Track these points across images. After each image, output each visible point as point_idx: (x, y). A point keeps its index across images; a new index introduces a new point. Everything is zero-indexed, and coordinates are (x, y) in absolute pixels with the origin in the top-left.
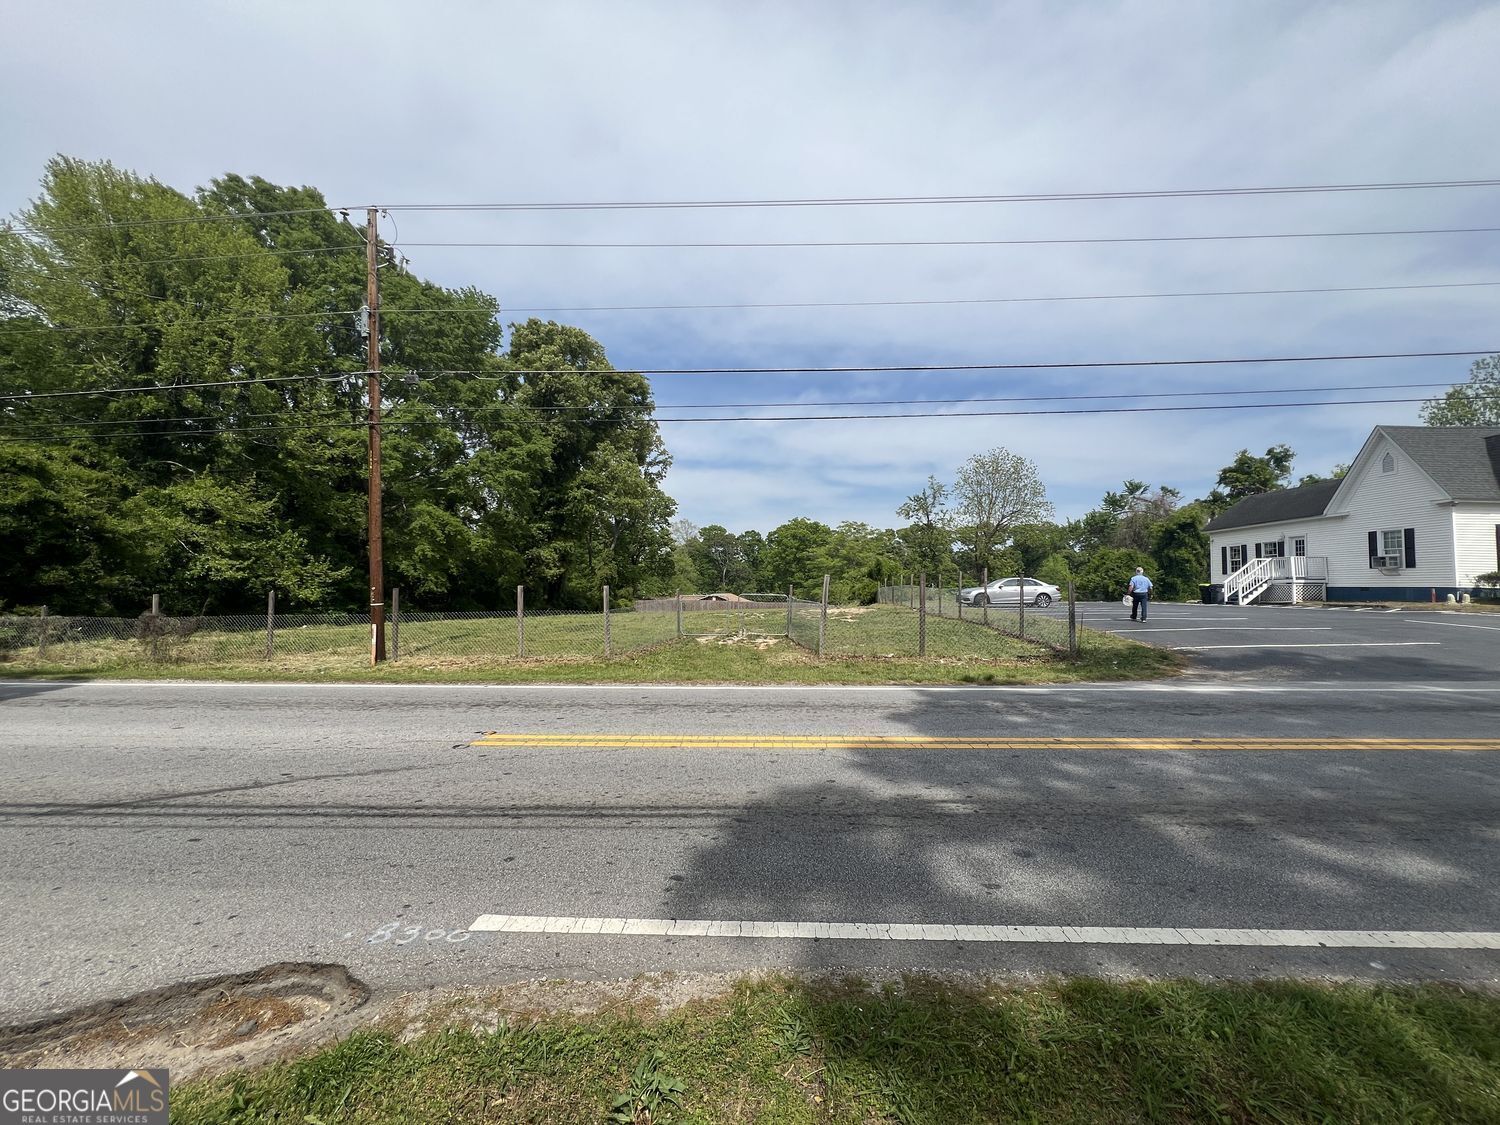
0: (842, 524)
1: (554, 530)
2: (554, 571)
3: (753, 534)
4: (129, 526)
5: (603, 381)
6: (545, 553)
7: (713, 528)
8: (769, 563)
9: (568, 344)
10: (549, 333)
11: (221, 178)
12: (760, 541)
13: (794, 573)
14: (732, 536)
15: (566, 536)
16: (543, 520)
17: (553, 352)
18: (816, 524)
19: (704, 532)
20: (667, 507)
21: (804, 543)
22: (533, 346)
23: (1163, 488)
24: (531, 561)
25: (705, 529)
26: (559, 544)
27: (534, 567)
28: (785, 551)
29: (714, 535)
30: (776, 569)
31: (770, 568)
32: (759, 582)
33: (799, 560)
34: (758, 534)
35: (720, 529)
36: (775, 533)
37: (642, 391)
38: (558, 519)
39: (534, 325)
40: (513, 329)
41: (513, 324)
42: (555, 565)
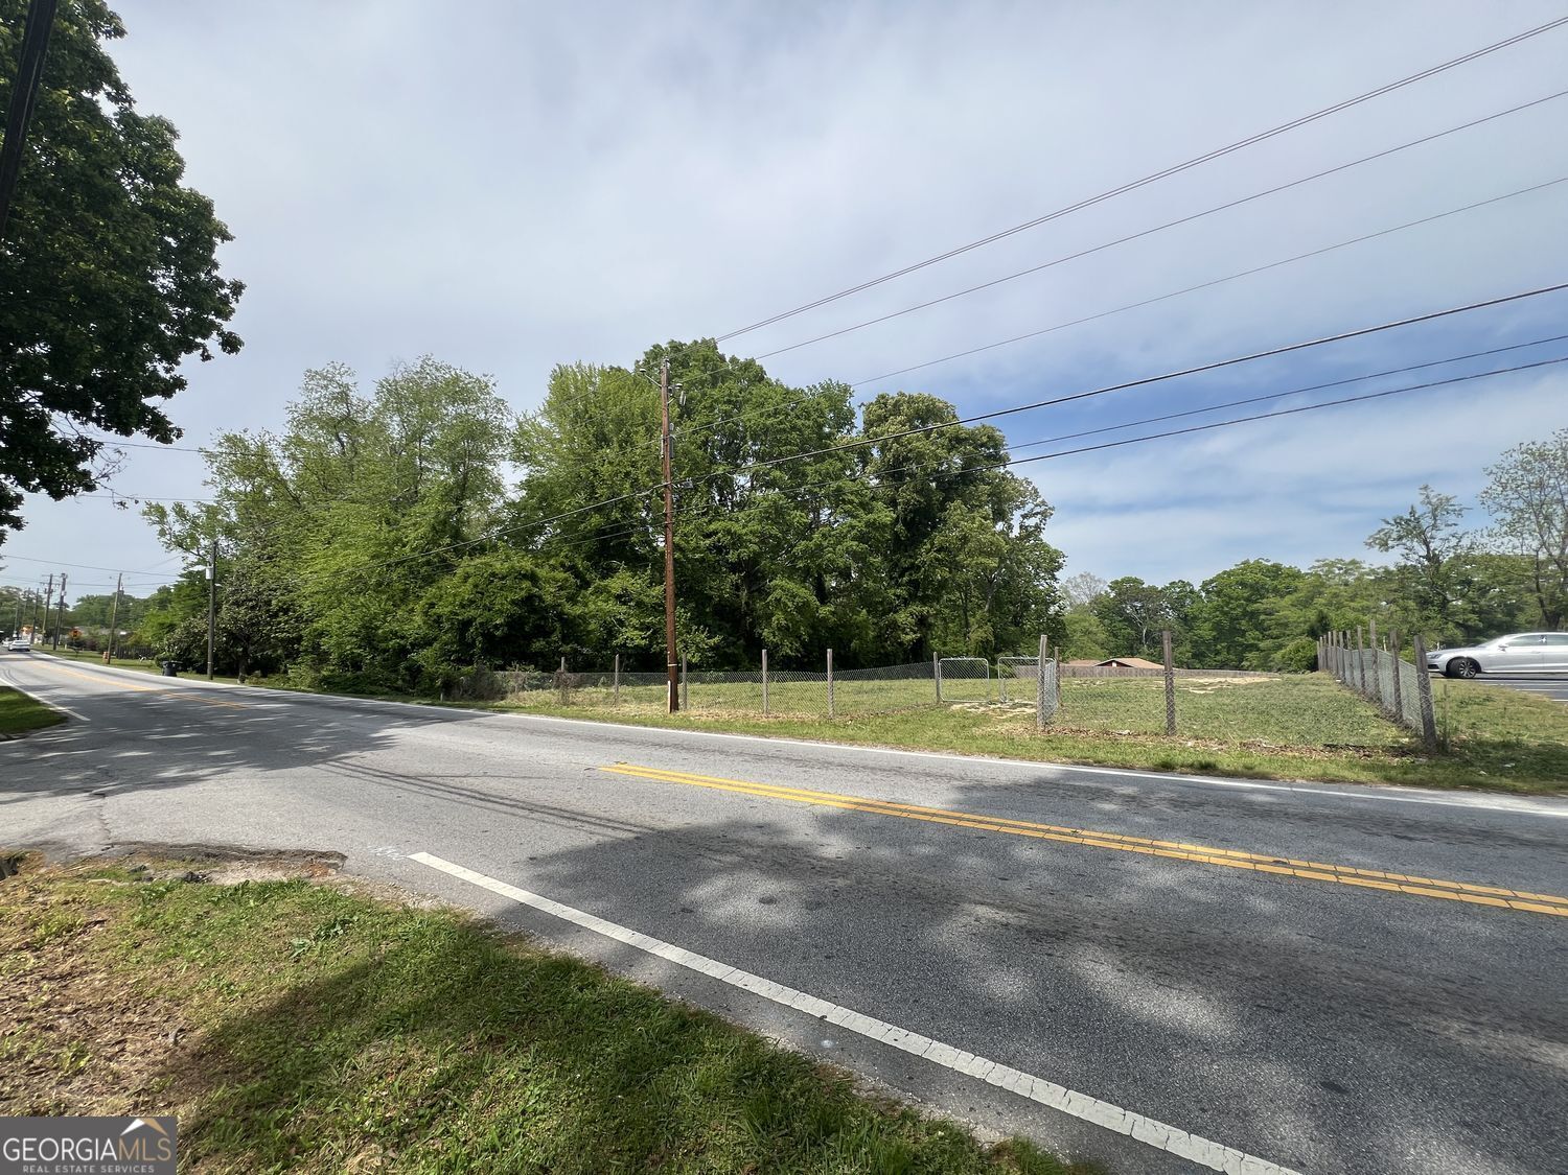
0: (1317, 564)
1: (910, 595)
2: (911, 636)
3: (1184, 584)
4: (578, 610)
5: (950, 441)
6: (902, 617)
7: (1128, 580)
8: (1206, 620)
9: (917, 411)
10: (897, 405)
11: (649, 348)
12: (1192, 592)
13: (1244, 632)
14: (1154, 589)
15: (924, 600)
16: (898, 585)
17: (900, 422)
18: (1277, 568)
19: (1115, 585)
20: (1053, 560)
21: (1257, 591)
22: (882, 419)
24: (888, 626)
25: (1116, 582)
26: (916, 608)
27: (892, 632)
28: (1228, 604)
29: (1128, 590)
30: (1217, 626)
31: (1207, 625)
32: (1195, 644)
33: (1253, 615)
34: (1189, 584)
35: (1136, 581)
36: (1212, 581)
37: (994, 442)
38: (914, 584)
39: (882, 400)
40: (863, 408)
41: (862, 404)
42: (912, 630)
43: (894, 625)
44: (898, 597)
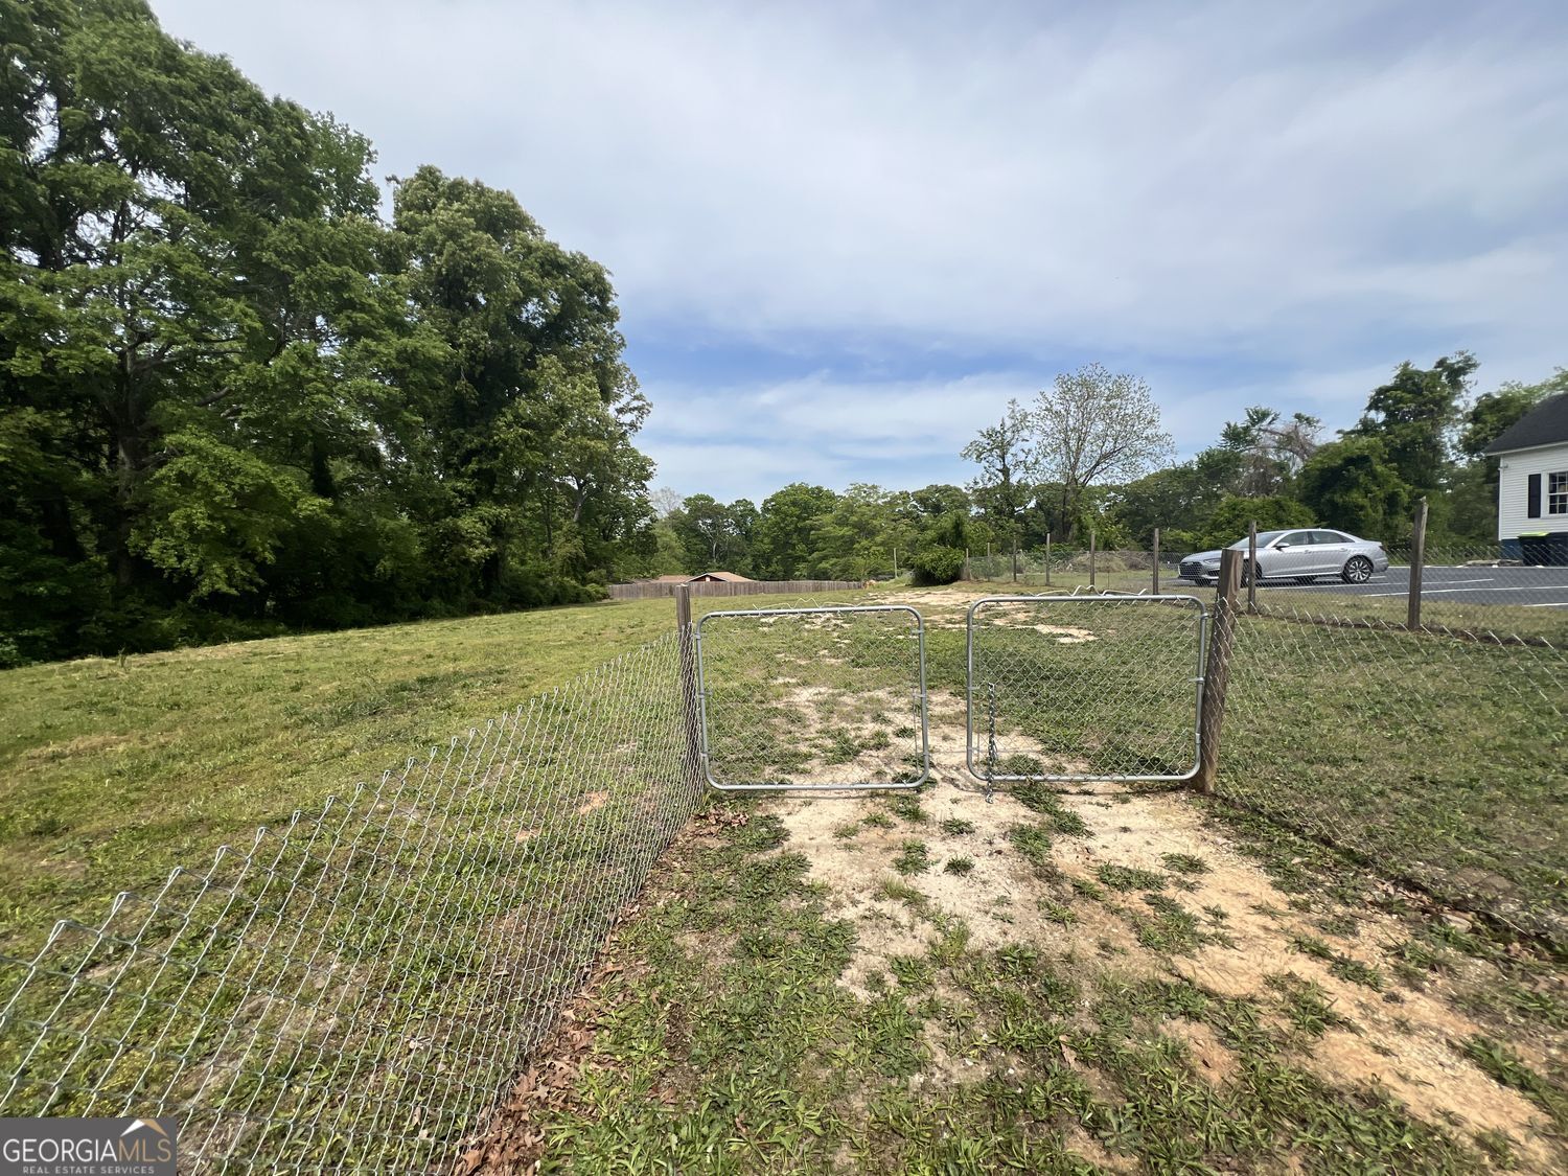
0: (851, 487)
1: (479, 490)
2: (482, 551)
3: (745, 503)
6: (467, 523)
7: (699, 498)
8: (766, 535)
9: (485, 205)
10: (454, 189)
12: (753, 510)
13: (794, 545)
14: (720, 507)
15: (499, 501)
16: (459, 476)
18: (819, 489)
19: (688, 502)
20: (643, 468)
21: (806, 510)
23: (1298, 416)
25: (690, 499)
28: (784, 520)
29: (702, 507)
30: (774, 541)
31: (766, 540)
32: (754, 557)
33: (799, 530)
34: (751, 503)
36: (772, 500)
37: (601, 288)
39: (428, 175)
42: (483, 542)
43: (455, 536)
44: (461, 493)
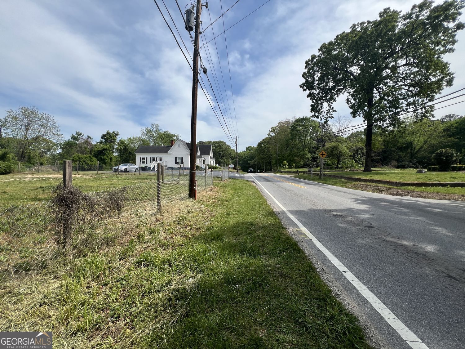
23: (88, 136)
